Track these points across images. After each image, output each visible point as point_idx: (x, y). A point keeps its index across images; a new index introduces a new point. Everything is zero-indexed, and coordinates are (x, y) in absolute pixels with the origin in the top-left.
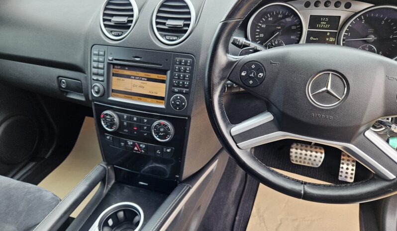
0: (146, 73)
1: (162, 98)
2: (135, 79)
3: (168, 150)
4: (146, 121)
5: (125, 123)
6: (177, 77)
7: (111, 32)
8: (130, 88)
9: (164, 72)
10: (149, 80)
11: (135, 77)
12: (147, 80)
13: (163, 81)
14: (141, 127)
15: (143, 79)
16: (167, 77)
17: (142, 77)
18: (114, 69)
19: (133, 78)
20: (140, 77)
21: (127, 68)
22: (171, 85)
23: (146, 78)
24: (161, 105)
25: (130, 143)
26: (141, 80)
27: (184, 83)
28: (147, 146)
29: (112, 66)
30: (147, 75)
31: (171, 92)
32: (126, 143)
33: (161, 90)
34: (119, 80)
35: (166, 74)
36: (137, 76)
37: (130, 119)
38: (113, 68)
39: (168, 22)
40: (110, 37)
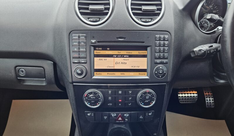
0: (127, 51)
1: (144, 70)
2: (117, 57)
3: (150, 114)
4: (130, 92)
5: (110, 98)
6: (158, 51)
7: (89, 18)
8: (113, 66)
9: (145, 48)
10: (131, 56)
11: (117, 56)
12: (129, 57)
13: (145, 56)
14: (126, 99)
15: (125, 56)
16: (148, 52)
17: (124, 55)
18: (95, 51)
19: (115, 56)
20: (122, 55)
21: (108, 49)
23: (128, 55)
24: (144, 76)
25: (113, 115)
26: (123, 57)
27: (164, 54)
28: (130, 115)
29: (92, 48)
30: (129, 53)
31: (153, 64)
32: (109, 116)
33: (142, 63)
34: (101, 59)
35: (146, 50)
36: (119, 55)
37: (115, 93)
38: (95, 49)
39: (144, 8)
40: (88, 22)
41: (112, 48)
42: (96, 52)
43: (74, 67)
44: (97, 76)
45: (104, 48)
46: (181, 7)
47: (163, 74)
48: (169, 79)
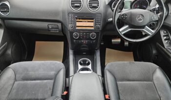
0: (87, 20)
1: (92, 27)
5: (81, 36)
6: (97, 20)
7: (75, 8)
8: (82, 25)
9: (93, 19)
10: (88, 22)
13: (93, 22)
15: (86, 22)
16: (94, 20)
22: (96, 22)
24: (92, 28)
27: (99, 21)
28: (88, 41)
31: (95, 24)
32: (81, 41)
33: (92, 24)
36: (84, 21)
39: (93, 5)
40: (74, 10)
41: (82, 19)
42: (77, 20)
43: (70, 25)
44: (77, 28)
45: (80, 19)
46: (107, 3)
47: (99, 28)
48: (101, 29)
